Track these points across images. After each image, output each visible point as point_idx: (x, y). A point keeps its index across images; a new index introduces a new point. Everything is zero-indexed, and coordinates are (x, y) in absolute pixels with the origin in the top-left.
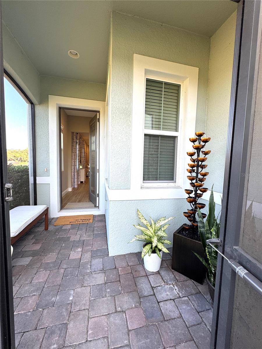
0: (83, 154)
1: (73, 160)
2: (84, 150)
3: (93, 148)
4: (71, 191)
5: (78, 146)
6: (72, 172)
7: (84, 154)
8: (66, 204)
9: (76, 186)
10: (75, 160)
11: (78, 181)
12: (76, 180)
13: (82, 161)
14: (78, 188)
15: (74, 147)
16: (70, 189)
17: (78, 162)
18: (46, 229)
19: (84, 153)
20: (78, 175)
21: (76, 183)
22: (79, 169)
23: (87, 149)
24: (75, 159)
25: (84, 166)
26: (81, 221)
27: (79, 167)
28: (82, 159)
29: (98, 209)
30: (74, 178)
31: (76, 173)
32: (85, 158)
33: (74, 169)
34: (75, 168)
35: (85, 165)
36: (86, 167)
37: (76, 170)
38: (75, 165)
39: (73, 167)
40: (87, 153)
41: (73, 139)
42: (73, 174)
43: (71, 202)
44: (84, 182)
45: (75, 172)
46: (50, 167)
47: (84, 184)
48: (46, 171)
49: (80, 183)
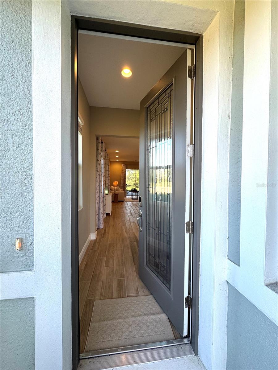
1: (98, 184)
2: (108, 167)
4: (95, 238)
5: (102, 162)
9: (101, 227)
12: (101, 216)
13: (106, 183)
16: (93, 236)
17: (103, 185)
22: (105, 196)
24: (100, 182)
27: (104, 193)
30: (99, 213)
38: (101, 192)
44: (111, 214)
46: (36, 231)
47: (111, 217)
48: (17, 247)
49: (105, 217)
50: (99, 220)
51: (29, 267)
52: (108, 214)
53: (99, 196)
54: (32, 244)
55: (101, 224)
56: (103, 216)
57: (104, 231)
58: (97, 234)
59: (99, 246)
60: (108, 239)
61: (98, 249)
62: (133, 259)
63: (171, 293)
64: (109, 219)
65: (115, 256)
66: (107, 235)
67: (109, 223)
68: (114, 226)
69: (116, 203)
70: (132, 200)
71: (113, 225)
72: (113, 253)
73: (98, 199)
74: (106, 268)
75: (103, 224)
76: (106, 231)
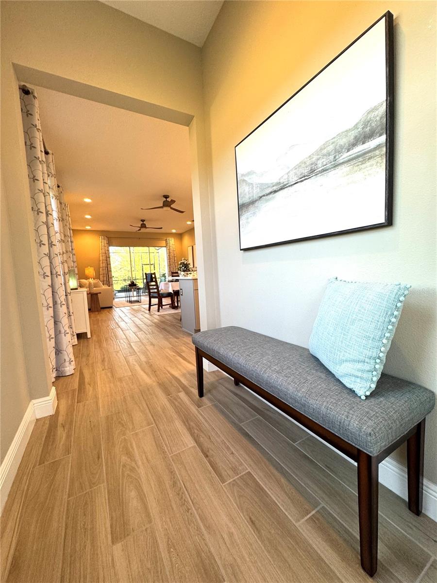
9: (69, 370)
21: (68, 355)
44: (89, 336)
47: (90, 341)
49: (77, 343)
50: (59, 351)
52: (81, 336)
53: (52, 286)
55: (67, 364)
56: (68, 341)
57: (80, 378)
58: (57, 394)
59: (68, 436)
60: (97, 403)
61: (68, 451)
62: (207, 456)
64: (88, 346)
65: (140, 463)
66: (89, 390)
67: (88, 356)
68: (106, 359)
69: (97, 313)
70: (130, 304)
71: (103, 361)
72: (129, 454)
74: (118, 547)
75: (73, 363)
76: (87, 380)
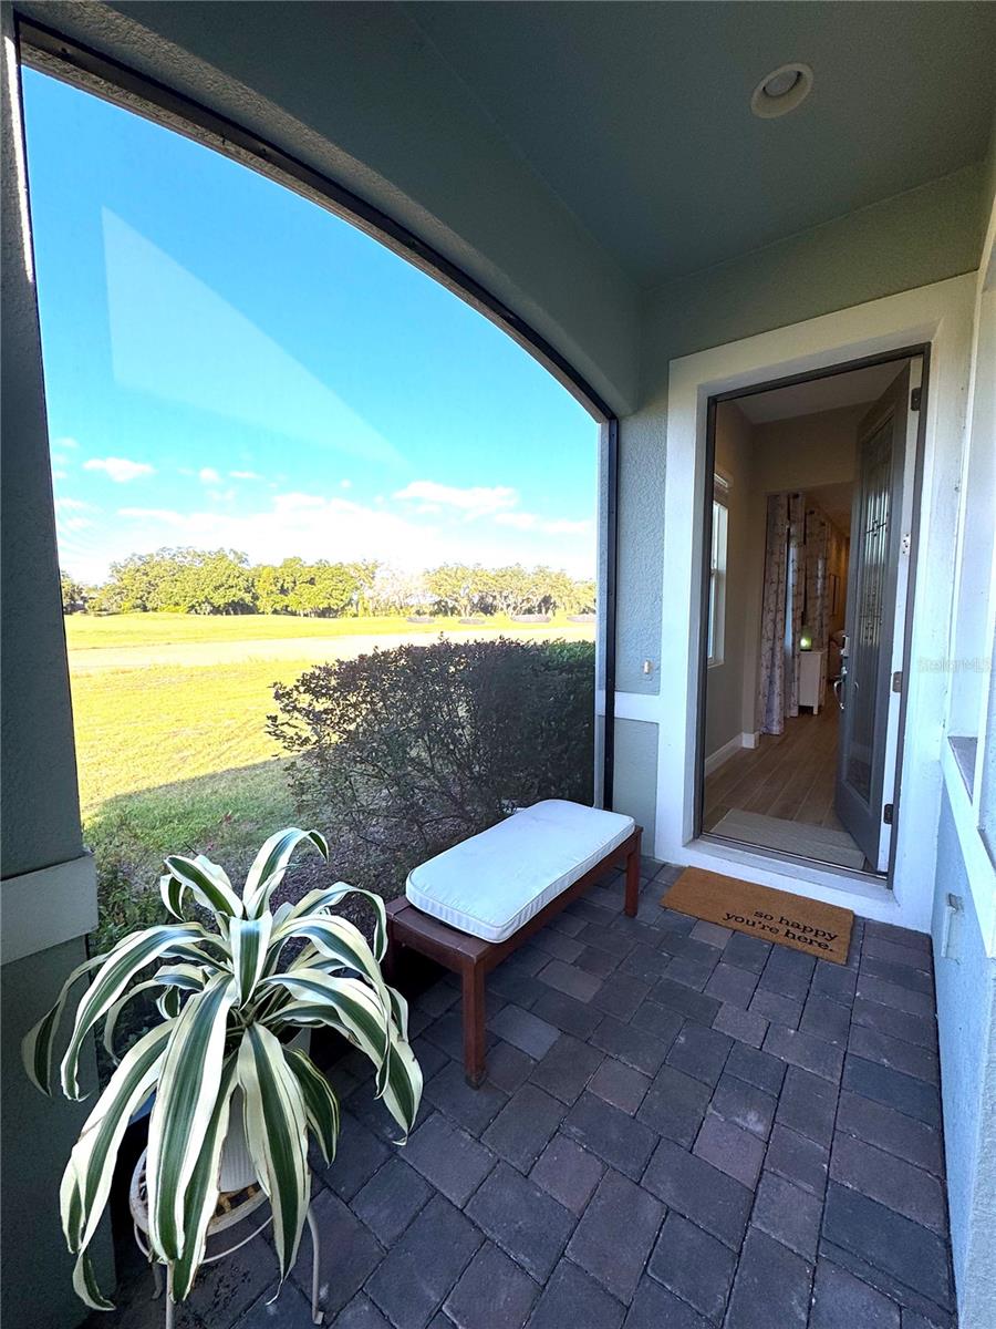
0: (820, 582)
1: (770, 616)
2: (825, 565)
3: (875, 547)
4: (752, 747)
5: (793, 552)
6: (759, 665)
7: (824, 583)
8: (721, 811)
9: (776, 729)
10: (780, 615)
11: (785, 706)
12: (777, 701)
13: (810, 615)
14: (784, 735)
15: (776, 558)
16: (748, 741)
17: (794, 620)
18: (631, 910)
19: (824, 578)
20: (789, 678)
21: (776, 715)
22: (796, 653)
23: (839, 558)
24: (777, 611)
25: (821, 634)
26: (783, 929)
27: (793, 644)
28: (814, 605)
29: (882, 888)
30: (771, 693)
31: (778, 672)
32: (828, 602)
33: (773, 655)
34: (778, 649)
35: (825, 629)
36: (831, 639)
37: (778, 655)
38: (778, 637)
39: (767, 646)
40: (842, 575)
41: (770, 523)
42: (764, 673)
43: (744, 809)
44: (815, 712)
45: (773, 665)
46: (663, 656)
47: (815, 717)
48: (646, 670)
49: (796, 715)
50: (769, 711)
51: (656, 691)
52: (804, 710)
53: (773, 649)
54: (659, 668)
55: (774, 724)
58: (760, 740)
63: (868, 801)
64: (808, 722)
73: (768, 655)
75: (781, 727)
